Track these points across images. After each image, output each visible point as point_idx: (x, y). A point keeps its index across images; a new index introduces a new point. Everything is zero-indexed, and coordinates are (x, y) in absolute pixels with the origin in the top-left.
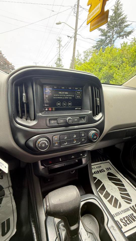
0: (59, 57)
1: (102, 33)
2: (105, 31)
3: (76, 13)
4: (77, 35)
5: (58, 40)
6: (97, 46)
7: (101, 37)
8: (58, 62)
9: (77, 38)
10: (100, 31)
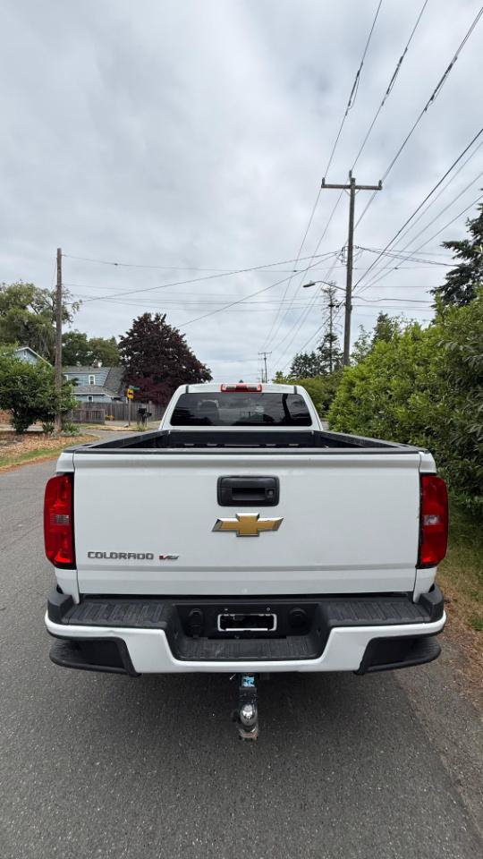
0: (329, 331)
1: (461, 252)
2: (471, 244)
3: (346, 260)
4: (352, 300)
5: (325, 291)
6: (448, 285)
7: (460, 261)
8: (328, 345)
9: (352, 304)
10: (452, 248)
